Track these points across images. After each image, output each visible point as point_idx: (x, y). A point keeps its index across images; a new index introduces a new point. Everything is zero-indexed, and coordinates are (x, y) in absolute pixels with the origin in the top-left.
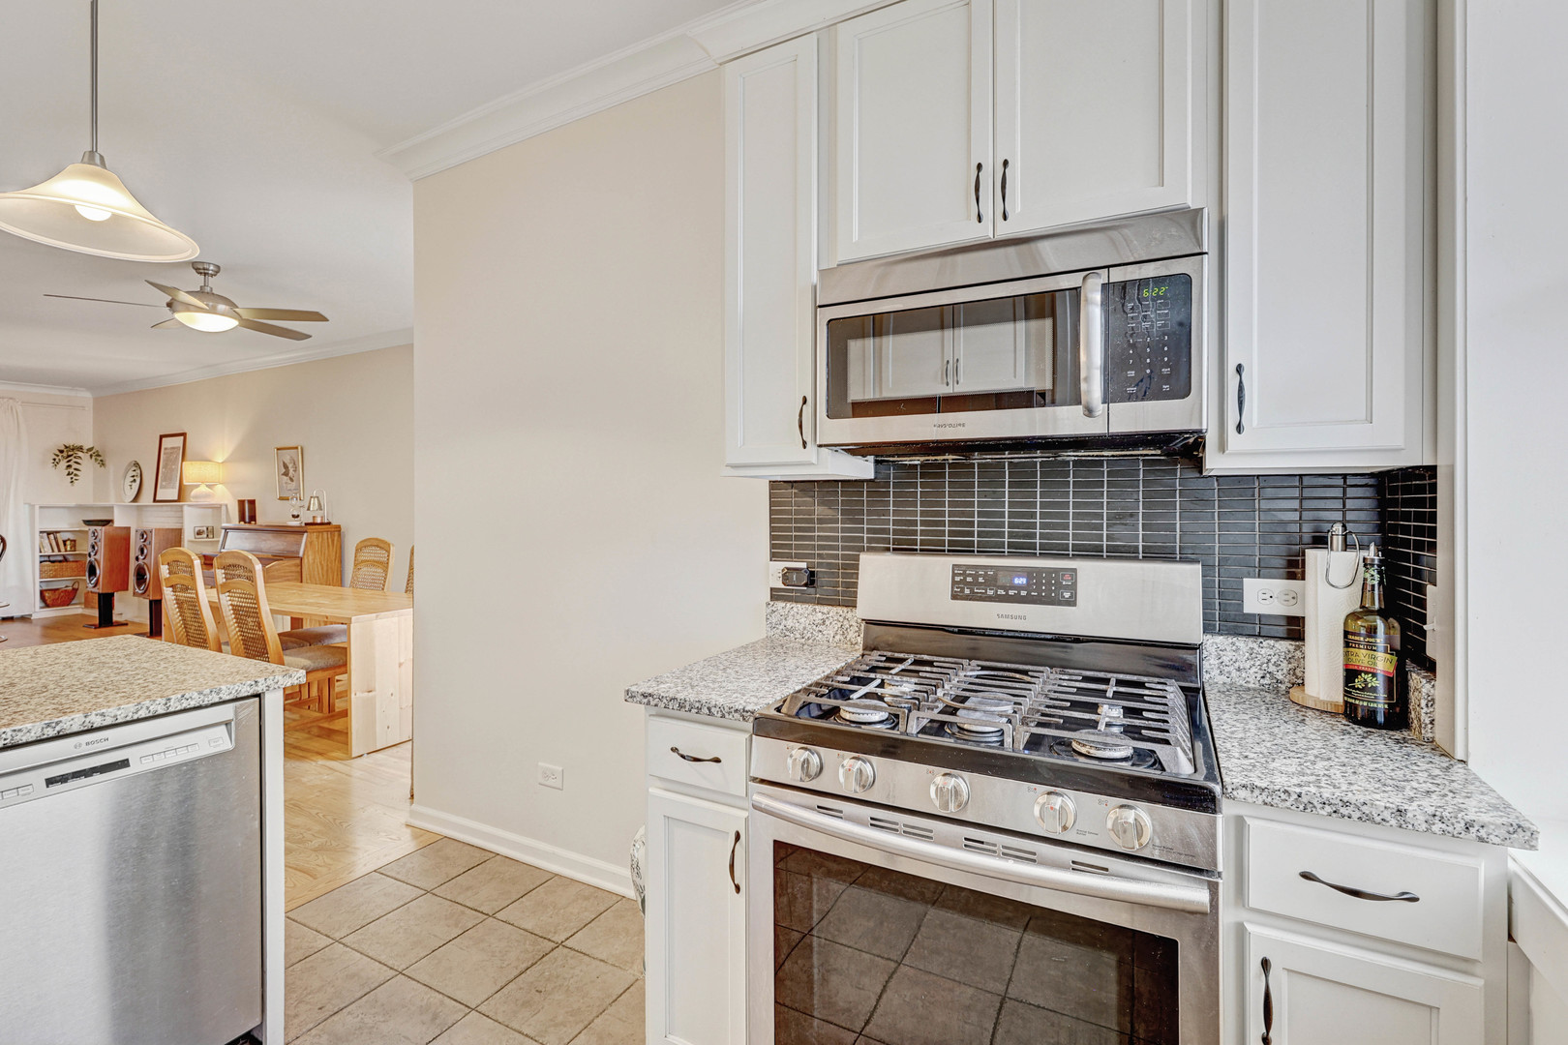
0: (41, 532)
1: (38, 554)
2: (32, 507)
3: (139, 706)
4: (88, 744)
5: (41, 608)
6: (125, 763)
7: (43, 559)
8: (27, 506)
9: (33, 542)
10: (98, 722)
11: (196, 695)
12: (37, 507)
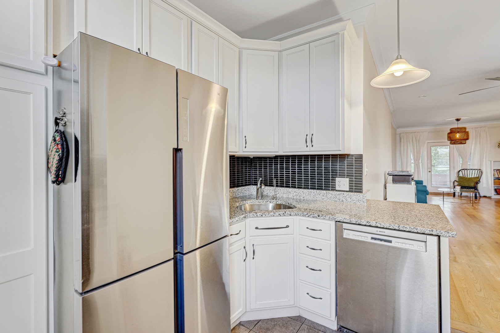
0: (494, 170)
1: (493, 177)
2: (491, 161)
3: (391, 225)
4: (380, 231)
5: (494, 195)
6: (390, 242)
7: (495, 179)
8: (489, 161)
9: (491, 173)
10: (379, 226)
11: (408, 227)
12: (492, 162)
